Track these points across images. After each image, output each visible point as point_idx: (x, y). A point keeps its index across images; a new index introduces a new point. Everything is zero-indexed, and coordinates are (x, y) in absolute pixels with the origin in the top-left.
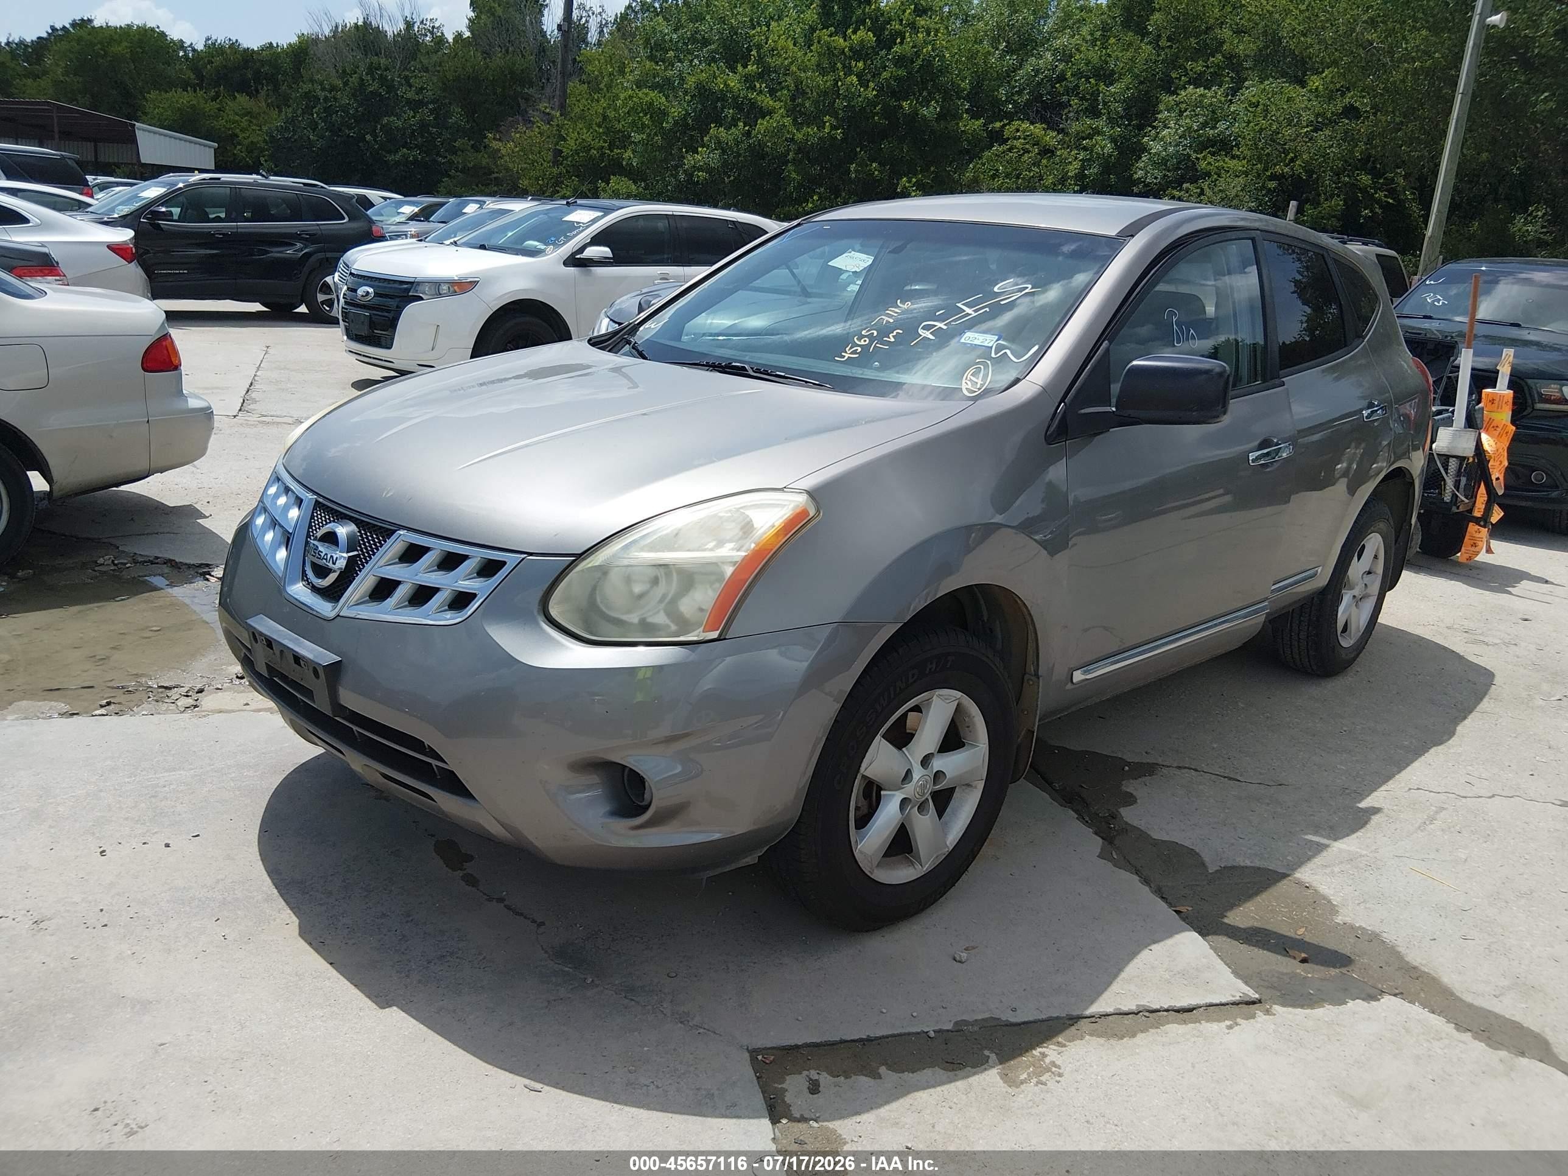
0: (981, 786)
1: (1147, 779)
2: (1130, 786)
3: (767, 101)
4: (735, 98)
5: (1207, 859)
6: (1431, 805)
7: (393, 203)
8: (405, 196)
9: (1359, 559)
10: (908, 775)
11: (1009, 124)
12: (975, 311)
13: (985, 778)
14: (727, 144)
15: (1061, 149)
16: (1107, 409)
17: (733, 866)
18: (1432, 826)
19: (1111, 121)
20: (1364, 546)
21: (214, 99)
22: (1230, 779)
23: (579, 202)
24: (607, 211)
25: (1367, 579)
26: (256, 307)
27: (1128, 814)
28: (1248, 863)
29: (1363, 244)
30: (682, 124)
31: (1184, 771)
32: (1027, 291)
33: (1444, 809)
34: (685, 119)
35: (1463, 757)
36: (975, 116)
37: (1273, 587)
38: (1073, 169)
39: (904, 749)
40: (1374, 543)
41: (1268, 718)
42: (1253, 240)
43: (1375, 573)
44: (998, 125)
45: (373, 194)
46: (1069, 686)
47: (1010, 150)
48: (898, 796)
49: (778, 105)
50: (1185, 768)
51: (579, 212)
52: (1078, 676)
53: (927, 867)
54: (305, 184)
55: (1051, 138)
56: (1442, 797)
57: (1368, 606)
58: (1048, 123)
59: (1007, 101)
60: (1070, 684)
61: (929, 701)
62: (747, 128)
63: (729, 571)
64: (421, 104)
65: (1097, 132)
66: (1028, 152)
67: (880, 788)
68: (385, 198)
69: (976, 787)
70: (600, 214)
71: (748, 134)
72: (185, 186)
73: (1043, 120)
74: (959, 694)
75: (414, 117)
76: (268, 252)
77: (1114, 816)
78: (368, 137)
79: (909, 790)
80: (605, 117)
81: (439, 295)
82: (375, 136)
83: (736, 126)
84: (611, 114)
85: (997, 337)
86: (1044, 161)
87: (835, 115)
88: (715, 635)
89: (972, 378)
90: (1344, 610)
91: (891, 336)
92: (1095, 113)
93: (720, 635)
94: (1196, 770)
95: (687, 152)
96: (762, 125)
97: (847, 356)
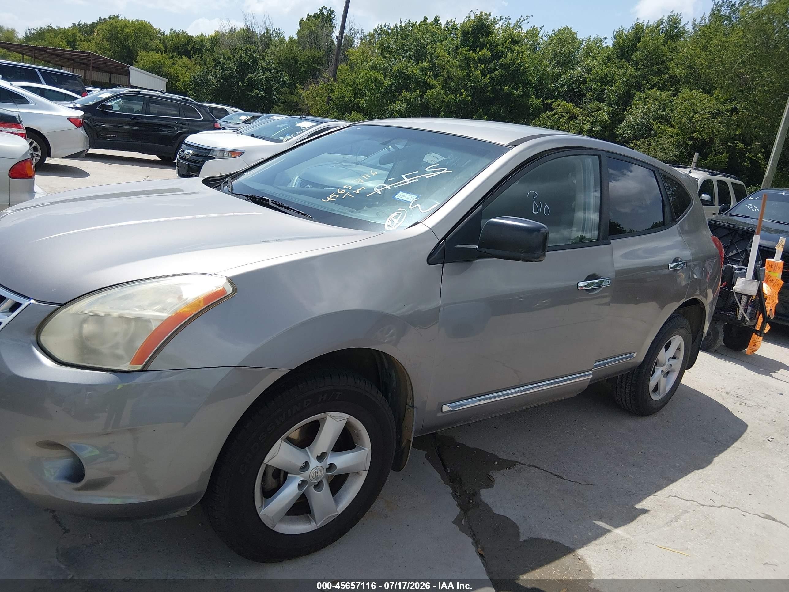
0: (365, 474)
1: (506, 471)
2: (496, 475)
3: (432, 81)
4: (416, 79)
5: (522, 530)
6: (680, 508)
7: (237, 114)
8: (245, 111)
9: (666, 351)
10: (306, 465)
11: (555, 101)
12: (410, 181)
13: (368, 469)
14: (410, 100)
15: (581, 117)
16: (474, 247)
17: (166, 517)
18: (675, 523)
19: (610, 104)
20: (670, 342)
21: (170, 58)
22: (558, 476)
23: (307, 117)
24: (319, 123)
25: (672, 362)
26: (154, 157)
27: (486, 495)
28: (548, 537)
29: (725, 177)
30: (389, 90)
31: (531, 468)
32: (444, 172)
33: (687, 512)
34: (391, 86)
35: (710, 478)
36: (538, 97)
37: (595, 364)
38: (587, 126)
39: (307, 448)
40: (677, 341)
41: (597, 438)
42: (600, 157)
43: (679, 359)
44: (549, 101)
45: (229, 109)
46: (440, 414)
47: (554, 115)
48: (299, 479)
49: (437, 83)
50: (533, 466)
51: (305, 122)
52: (446, 408)
53: (320, 524)
54: (183, 99)
55: (577, 110)
56: (689, 503)
57: (673, 377)
58: (575, 103)
59: (555, 91)
60: (441, 413)
61: (324, 419)
62: (421, 93)
63: (154, 326)
64: (270, 70)
65: (601, 109)
66: (564, 117)
67: (286, 474)
68: (235, 111)
69: (361, 475)
70: (315, 124)
71: (422, 96)
72: (123, 94)
73: (573, 102)
74: (347, 416)
75: (263, 75)
76: (163, 131)
77: (475, 494)
78: (240, 83)
79: (306, 475)
80: (354, 82)
81: (224, 157)
82: (243, 83)
83: (415, 91)
84: (357, 81)
85: (416, 197)
86: (571, 122)
87: (466, 90)
88: (139, 367)
89: (393, 219)
90: (656, 378)
91: (358, 190)
92: (601, 100)
93: (143, 367)
94: (539, 468)
95: (390, 103)
96: (429, 93)
97: (329, 199)
